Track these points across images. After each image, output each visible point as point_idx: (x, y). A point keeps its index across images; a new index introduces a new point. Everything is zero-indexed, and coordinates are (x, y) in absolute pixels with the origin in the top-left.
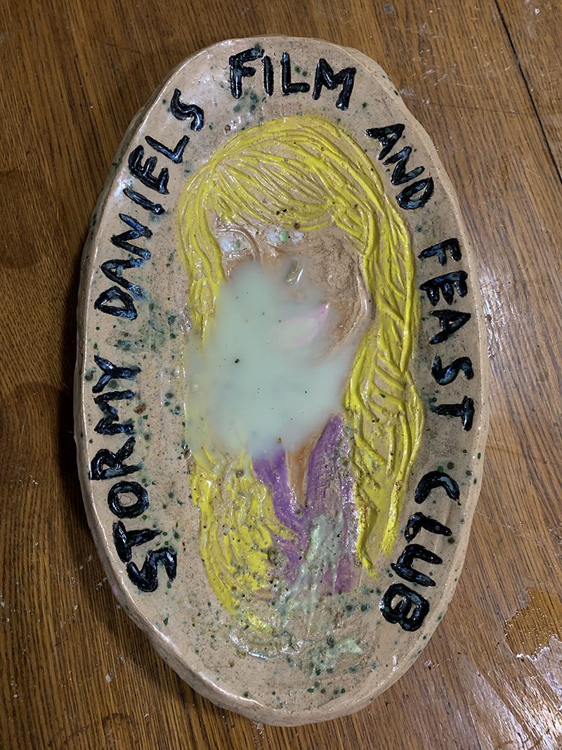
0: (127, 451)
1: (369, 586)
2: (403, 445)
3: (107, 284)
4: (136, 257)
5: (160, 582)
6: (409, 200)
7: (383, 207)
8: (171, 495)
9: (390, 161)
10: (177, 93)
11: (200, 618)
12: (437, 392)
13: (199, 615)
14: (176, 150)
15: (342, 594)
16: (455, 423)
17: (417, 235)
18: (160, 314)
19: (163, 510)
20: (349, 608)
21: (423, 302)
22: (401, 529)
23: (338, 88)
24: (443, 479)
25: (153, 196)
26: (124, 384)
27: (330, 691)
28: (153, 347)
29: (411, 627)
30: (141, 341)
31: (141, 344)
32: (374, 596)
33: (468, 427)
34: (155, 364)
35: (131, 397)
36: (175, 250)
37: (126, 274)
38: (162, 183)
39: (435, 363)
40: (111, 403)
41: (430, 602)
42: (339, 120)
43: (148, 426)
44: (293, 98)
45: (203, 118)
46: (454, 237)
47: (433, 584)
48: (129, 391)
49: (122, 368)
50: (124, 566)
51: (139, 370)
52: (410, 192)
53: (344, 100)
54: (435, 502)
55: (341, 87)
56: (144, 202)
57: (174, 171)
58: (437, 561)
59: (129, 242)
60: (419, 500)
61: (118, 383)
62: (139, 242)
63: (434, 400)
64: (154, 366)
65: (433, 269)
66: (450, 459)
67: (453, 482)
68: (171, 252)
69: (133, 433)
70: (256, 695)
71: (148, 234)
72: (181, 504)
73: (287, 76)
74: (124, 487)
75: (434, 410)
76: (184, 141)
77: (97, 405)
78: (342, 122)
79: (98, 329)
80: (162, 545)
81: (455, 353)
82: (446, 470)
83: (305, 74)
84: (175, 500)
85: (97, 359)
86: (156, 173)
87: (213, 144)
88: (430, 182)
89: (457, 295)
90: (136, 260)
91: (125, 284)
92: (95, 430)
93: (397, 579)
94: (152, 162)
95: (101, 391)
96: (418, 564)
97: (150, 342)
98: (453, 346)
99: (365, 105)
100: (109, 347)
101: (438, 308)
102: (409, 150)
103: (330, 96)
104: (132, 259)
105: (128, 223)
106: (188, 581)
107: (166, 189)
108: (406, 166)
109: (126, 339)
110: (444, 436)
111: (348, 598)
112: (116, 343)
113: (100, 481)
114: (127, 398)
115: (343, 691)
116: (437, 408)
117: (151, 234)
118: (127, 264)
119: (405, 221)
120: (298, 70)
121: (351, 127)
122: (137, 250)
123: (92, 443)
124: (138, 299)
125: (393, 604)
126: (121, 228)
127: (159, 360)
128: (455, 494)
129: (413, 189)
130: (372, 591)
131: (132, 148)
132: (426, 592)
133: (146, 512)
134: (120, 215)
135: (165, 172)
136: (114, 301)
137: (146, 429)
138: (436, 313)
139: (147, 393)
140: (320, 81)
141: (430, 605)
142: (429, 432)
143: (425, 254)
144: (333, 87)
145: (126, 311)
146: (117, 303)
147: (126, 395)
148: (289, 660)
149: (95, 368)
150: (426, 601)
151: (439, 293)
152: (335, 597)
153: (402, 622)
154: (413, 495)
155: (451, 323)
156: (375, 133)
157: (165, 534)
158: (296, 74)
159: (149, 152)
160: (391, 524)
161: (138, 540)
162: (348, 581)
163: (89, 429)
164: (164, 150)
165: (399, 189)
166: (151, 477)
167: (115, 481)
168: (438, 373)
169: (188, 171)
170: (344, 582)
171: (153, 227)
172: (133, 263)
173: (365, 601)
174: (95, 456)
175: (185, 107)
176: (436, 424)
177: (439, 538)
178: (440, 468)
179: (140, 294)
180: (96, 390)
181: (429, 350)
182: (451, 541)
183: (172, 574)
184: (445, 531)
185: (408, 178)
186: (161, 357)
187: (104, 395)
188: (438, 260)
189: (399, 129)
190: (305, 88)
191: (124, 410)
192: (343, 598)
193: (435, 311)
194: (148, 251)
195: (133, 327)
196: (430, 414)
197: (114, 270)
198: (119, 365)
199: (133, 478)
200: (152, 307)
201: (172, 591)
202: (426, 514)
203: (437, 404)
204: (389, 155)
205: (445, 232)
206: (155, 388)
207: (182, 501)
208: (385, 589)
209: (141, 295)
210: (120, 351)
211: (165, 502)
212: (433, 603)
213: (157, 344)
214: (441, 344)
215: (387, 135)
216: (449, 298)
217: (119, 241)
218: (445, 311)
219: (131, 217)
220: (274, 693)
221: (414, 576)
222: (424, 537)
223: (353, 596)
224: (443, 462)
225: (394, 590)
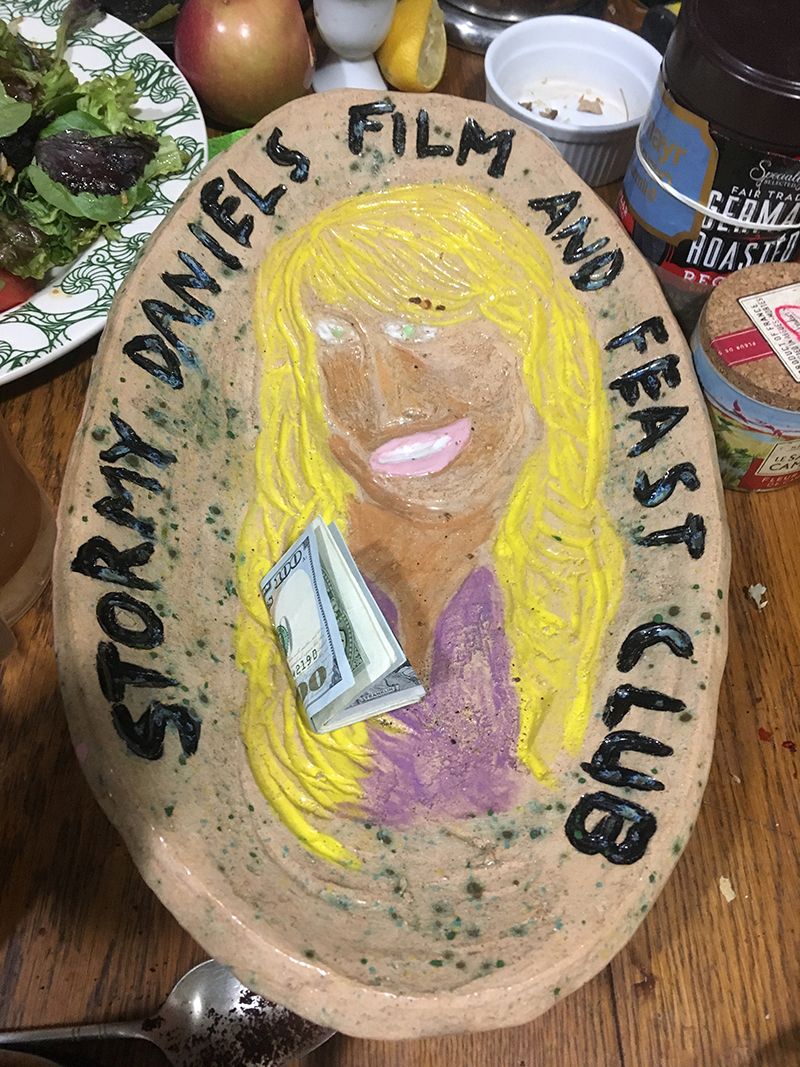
0: (142, 555)
1: (544, 801)
2: (594, 600)
3: (146, 328)
4: (193, 312)
5: (167, 750)
6: (589, 281)
7: (552, 291)
8: (201, 644)
9: (562, 236)
10: (277, 133)
11: (232, 822)
12: (644, 517)
13: (231, 817)
14: (267, 197)
15: (495, 815)
16: (675, 553)
17: (603, 323)
18: (215, 398)
19: (185, 657)
20: (508, 835)
21: (615, 405)
22: (595, 712)
23: (491, 153)
24: (661, 632)
25: (227, 243)
26: (149, 469)
27: (475, 964)
28: (200, 439)
29: (626, 858)
30: (183, 422)
31: (182, 427)
32: (553, 815)
33: (699, 553)
34: (197, 461)
35: (155, 489)
36: (250, 322)
37: (176, 327)
38: (243, 233)
39: (639, 481)
40: (124, 483)
41: (658, 815)
42: (491, 189)
43: (177, 539)
44: (429, 161)
45: (308, 169)
46: (657, 315)
47: (659, 786)
48: (156, 482)
49: (149, 447)
50: (108, 706)
51: (175, 460)
52: (588, 271)
53: (497, 169)
54: (651, 666)
55: (494, 152)
56: (214, 246)
57: (261, 221)
58: (662, 751)
59: (187, 289)
60: (625, 667)
61: (140, 463)
62: (200, 294)
63: (641, 529)
64: (197, 465)
65: (629, 360)
66: (672, 603)
67: (682, 634)
68: (244, 322)
69: (153, 538)
70: (329, 959)
71: (215, 288)
72: (216, 660)
73: (423, 136)
74: (127, 602)
75: (641, 542)
76: (278, 193)
77: (103, 476)
78: (495, 191)
79: (123, 380)
80: (177, 701)
81: (669, 462)
82: (668, 618)
83: (448, 135)
84: (207, 651)
85: (114, 418)
86: (237, 217)
87: (317, 204)
88: (616, 255)
89: (665, 387)
90: (192, 316)
91: (174, 340)
92: (94, 506)
93: (594, 787)
94: (232, 204)
95: (113, 462)
96: (629, 759)
97: (195, 429)
98: (664, 453)
99: (526, 172)
100: (134, 410)
101: (638, 407)
102: (587, 221)
103: (478, 162)
104: (188, 312)
105: (190, 266)
106: (217, 764)
107: (247, 239)
108: (584, 239)
109: (161, 410)
110: (659, 573)
111: (503, 820)
112: (147, 410)
113: (89, 578)
114: (151, 489)
115: (500, 964)
116: (646, 539)
117: (220, 290)
118: (179, 316)
120: (438, 130)
121: (508, 198)
122: (195, 304)
123: (87, 523)
124: (187, 366)
125: (590, 824)
126: (177, 268)
127: (206, 458)
128: (685, 650)
129: (595, 266)
130: (549, 808)
131: (209, 178)
132: (647, 800)
133: (157, 649)
134: (179, 252)
136: (152, 353)
137: (173, 543)
138: (633, 416)
139: (181, 497)
140: (467, 144)
141: (658, 820)
142: (635, 573)
143: (611, 346)
144: (484, 151)
145: (169, 375)
146: (157, 359)
147: (151, 484)
148: (394, 916)
149: (109, 428)
150: (650, 815)
151: (638, 388)
152: (482, 820)
153: (607, 853)
154: (614, 660)
155: (658, 424)
156: (537, 205)
157: (186, 689)
158: (436, 135)
159: (230, 190)
161: (137, 681)
162: (505, 796)
163: (84, 501)
164: (251, 195)
165: (573, 269)
166: (172, 606)
167: (114, 588)
168: (645, 493)
169: (280, 229)
170: (498, 797)
171: (221, 281)
172: (187, 318)
173: (537, 823)
174: (86, 541)
175: (285, 150)
176: (645, 560)
177: (663, 717)
178: (658, 616)
179: (192, 358)
180: (104, 456)
181: (628, 466)
182: (686, 718)
183: (190, 747)
184: (673, 705)
185: (585, 253)
186: (210, 456)
187: (116, 469)
188: (634, 348)
189: (572, 198)
190: (449, 153)
191: (144, 504)
192: (496, 820)
193: (634, 413)
194: (211, 310)
195: (175, 401)
196: (636, 548)
197: (160, 315)
198: (145, 440)
199: (143, 597)
200: (206, 384)
201: (186, 771)
202: (638, 684)
203: (644, 534)
204: (560, 229)
205: (643, 311)
206: (195, 493)
207: (218, 657)
208: (573, 802)
209: (193, 362)
210: (150, 422)
211: (190, 649)
212: (664, 816)
213: (206, 437)
214: (645, 454)
215: (554, 209)
216: (654, 394)
217: (172, 281)
218: (648, 410)
219: (194, 259)
220: (364, 961)
221: (627, 778)
222: (635, 719)
223: (514, 816)
224: (660, 608)
225: (587, 804)
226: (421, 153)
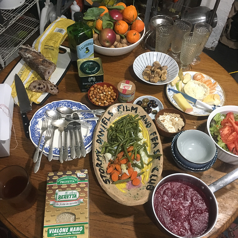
0: (101, 164)
1: (144, 186)
3: (98, 138)
5: (108, 183)
7: (143, 128)
9: (144, 121)
10: (109, 111)
14: (109, 119)
16: (157, 160)
17: (149, 132)
21: (151, 142)
22: (149, 177)
25: (105, 125)
33: (159, 160)
37: (101, 137)
41: (155, 186)
45: (113, 115)
47: (155, 184)
50: (102, 179)
53: (136, 112)
54: (155, 172)
56: (103, 126)
58: (155, 180)
59: (101, 132)
61: (99, 154)
65: (152, 137)
67: (157, 168)
69: (102, 162)
71: (104, 132)
73: (127, 108)
79: (97, 145)
80: (107, 179)
82: (156, 167)
83: (129, 108)
85: (96, 149)
86: (106, 122)
87: (114, 118)
88: (151, 123)
89: (156, 140)
91: (100, 139)
93: (149, 184)
98: (156, 148)
99: (139, 112)
100: (98, 148)
102: (147, 119)
107: (107, 125)
108: (147, 121)
109: (100, 147)
110: (156, 162)
113: (98, 167)
115: (140, 199)
119: (147, 130)
122: (102, 134)
123: (96, 162)
125: (148, 188)
126: (100, 130)
128: (158, 170)
129: (148, 125)
131: (102, 118)
133: (105, 174)
134: (100, 128)
135: (107, 122)
138: (153, 144)
140: (132, 109)
143: (151, 135)
144: (134, 110)
145: (101, 143)
146: (99, 141)
147: (101, 156)
149: (96, 151)
151: (153, 140)
152: (138, 188)
153: (150, 190)
154: (151, 172)
155: (156, 145)
156: (142, 117)
159: (105, 119)
161: (104, 177)
162: (140, 186)
163: (96, 160)
164: (107, 119)
165: (146, 125)
166: (105, 169)
167: (100, 168)
168: (154, 153)
169: (110, 122)
173: (143, 188)
176: (154, 161)
179: (103, 141)
181: (153, 150)
182: (158, 177)
184: (156, 176)
185: (147, 123)
187: (97, 155)
189: (145, 116)
190: (130, 110)
191: (100, 158)
194: (104, 134)
197: (99, 136)
198: (99, 151)
199: (102, 168)
201: (110, 185)
202: (153, 174)
205: (154, 131)
214: (154, 148)
218: (155, 143)
219: (102, 129)
221: (152, 183)
222: (153, 178)
223: (141, 188)
224: (156, 166)
225: (148, 186)
226: (127, 111)
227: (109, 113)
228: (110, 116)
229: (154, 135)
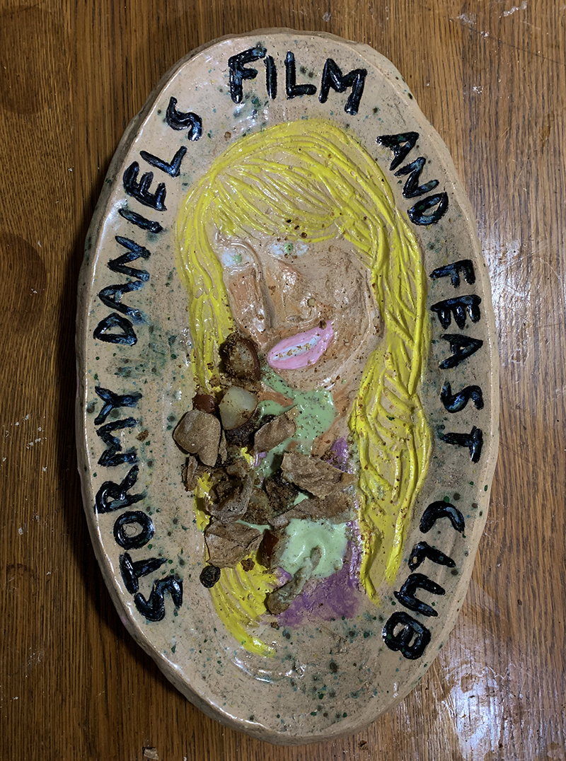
0: (131, 480)
1: (373, 613)
2: (409, 472)
3: (105, 311)
4: (134, 279)
5: (167, 611)
6: (422, 215)
7: (394, 220)
8: (175, 521)
9: (403, 172)
10: (173, 101)
11: (206, 644)
12: (446, 419)
13: (205, 641)
14: (172, 163)
15: (346, 620)
16: (462, 454)
17: (429, 253)
18: (160, 336)
19: (168, 537)
20: (352, 634)
21: (434, 324)
22: (405, 557)
23: (347, 91)
24: (448, 509)
25: (149, 213)
26: (126, 412)
27: (332, 714)
28: (154, 370)
29: (413, 655)
30: (142, 366)
31: (141, 369)
32: (376, 623)
33: (476, 458)
34: (156, 387)
35: (133, 425)
36: (174, 268)
37: (123, 298)
38: (159, 199)
39: (445, 388)
40: (113, 433)
41: (431, 631)
42: (348, 125)
43: (151, 452)
44: (298, 101)
45: (201, 125)
46: (469, 259)
47: (435, 614)
48: (131, 419)
49: (123, 396)
50: (132, 597)
51: (140, 396)
52: (422, 207)
53: (353, 105)
54: (439, 532)
55: (350, 90)
56: (140, 221)
57: (172, 184)
58: (440, 591)
59: (126, 264)
60: (425, 528)
61: (120, 411)
62: (137, 263)
63: (443, 427)
64: (155, 390)
65: (444, 290)
66: (456, 490)
67: (459, 514)
68: (170, 271)
69: (136, 461)
70: (261, 719)
71: (145, 254)
72: (185, 529)
73: (291, 78)
74: (128, 518)
75: (442, 437)
76: (182, 152)
77: (99, 437)
78: (351, 127)
79: (98, 358)
80: (168, 573)
81: (466, 381)
82: (452, 501)
83: (311, 75)
84: (179, 526)
85: (98, 389)
86: (152, 190)
87: (212, 153)
88: (444, 197)
89: (469, 321)
90: (134, 283)
91: (124, 308)
92: (99, 463)
93: (400, 608)
94: (148, 178)
95: (103, 422)
96: (421, 594)
97: (151, 366)
98: (463, 373)
99: (376, 110)
100: (109, 376)
101: (449, 331)
102: (423, 161)
103: (338, 99)
104: (130, 282)
105: (125, 245)
106: (194, 607)
107: (163, 205)
108: (420, 179)
109: (126, 365)
110: (451, 466)
111: (352, 623)
112: (116, 371)
113: (106, 514)
114: (129, 426)
115: (345, 715)
116: (445, 436)
117: (150, 254)
118: (125, 288)
119: (417, 237)
120: (303, 70)
121: (361, 134)
122: (135, 272)
123: (97, 476)
124: (138, 323)
125: (396, 631)
126: (118, 252)
127: (161, 382)
128: (460, 526)
129: (426, 204)
130: (375, 618)
131: (126, 166)
132: (428, 622)
133: (151, 541)
134: (116, 237)
135: (162, 187)
136: (113, 328)
137: (149, 455)
138: (446, 337)
139: (148, 418)
140: (328, 83)
141: (432, 635)
142: (436, 460)
143: (439, 273)
144: (342, 90)
145: (126, 337)
146: (116, 330)
147: (129, 423)
148: (293, 684)
149: (96, 399)
150: (428, 631)
151: (450, 315)
152: (339, 622)
153: (403, 650)
154: (418, 523)
155: (462, 348)
156: (387, 141)
157: (171, 562)
158: (302, 75)
159: (145, 167)
160: (396, 550)
161: (144, 570)
162: (352, 607)
163: (92, 463)
164: (159, 164)
165: (411, 203)
166: (155, 505)
167: (120, 512)
168: (447, 399)
169: (186, 184)
170: (348, 608)
171: (151, 247)
172: (131, 286)
173: (368, 627)
174: (99, 489)
175: (182, 115)
176: (444, 452)
177: (442, 569)
178: (446, 498)
179: (139, 317)
180: (97, 422)
181: (439, 374)
182: (455, 573)
183: (178, 601)
184: (448, 562)
185: (422, 191)
186: (162, 380)
187: (106, 425)
188: (450, 282)
189: (412, 137)
190: (311, 90)
191: (126, 439)
192: (346, 623)
193: (446, 335)
194: (146, 273)
195: (133, 352)
196: (437, 440)
197: (112, 297)
198: (120, 393)
199: (137, 507)
200: (152, 329)
201: (178, 619)
202: (430, 544)
203: (445, 432)
204: (401, 166)
205: (459, 252)
206: (157, 412)
207: (186, 526)
208: (388, 616)
209: (141, 319)
210: (121, 378)
211: (169, 529)
212: (435, 633)
213: (158, 365)
214: (450, 369)
215: (400, 144)
216: (461, 323)
217: (115, 265)
218: (456, 335)
219: (127, 239)
220: (278, 716)
221: (417, 606)
222: (427, 567)
223: (357, 621)
224: (449, 492)
225: (396, 618)
226: (291, 95)
227: (176, 119)
228: (178, 137)
229: (457, 283)
